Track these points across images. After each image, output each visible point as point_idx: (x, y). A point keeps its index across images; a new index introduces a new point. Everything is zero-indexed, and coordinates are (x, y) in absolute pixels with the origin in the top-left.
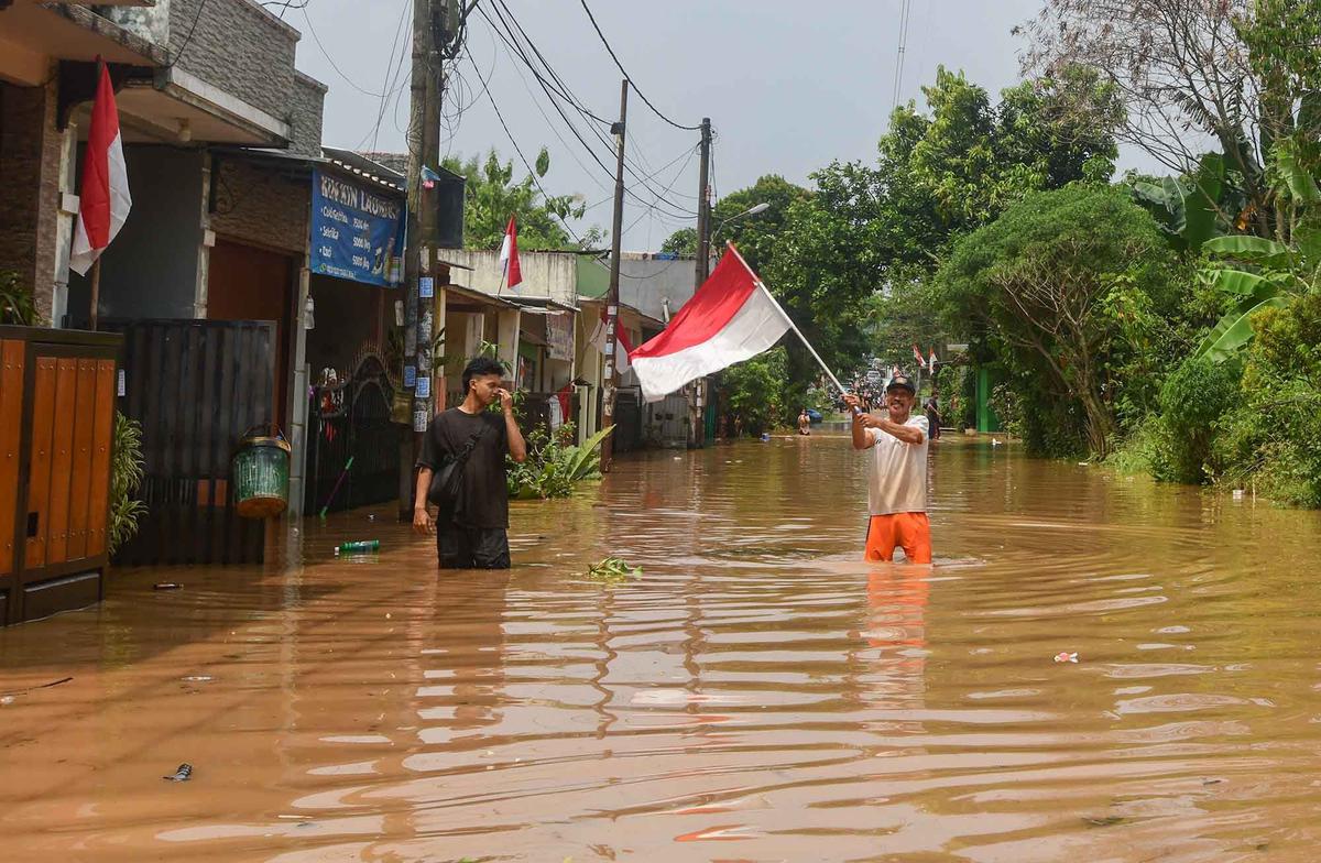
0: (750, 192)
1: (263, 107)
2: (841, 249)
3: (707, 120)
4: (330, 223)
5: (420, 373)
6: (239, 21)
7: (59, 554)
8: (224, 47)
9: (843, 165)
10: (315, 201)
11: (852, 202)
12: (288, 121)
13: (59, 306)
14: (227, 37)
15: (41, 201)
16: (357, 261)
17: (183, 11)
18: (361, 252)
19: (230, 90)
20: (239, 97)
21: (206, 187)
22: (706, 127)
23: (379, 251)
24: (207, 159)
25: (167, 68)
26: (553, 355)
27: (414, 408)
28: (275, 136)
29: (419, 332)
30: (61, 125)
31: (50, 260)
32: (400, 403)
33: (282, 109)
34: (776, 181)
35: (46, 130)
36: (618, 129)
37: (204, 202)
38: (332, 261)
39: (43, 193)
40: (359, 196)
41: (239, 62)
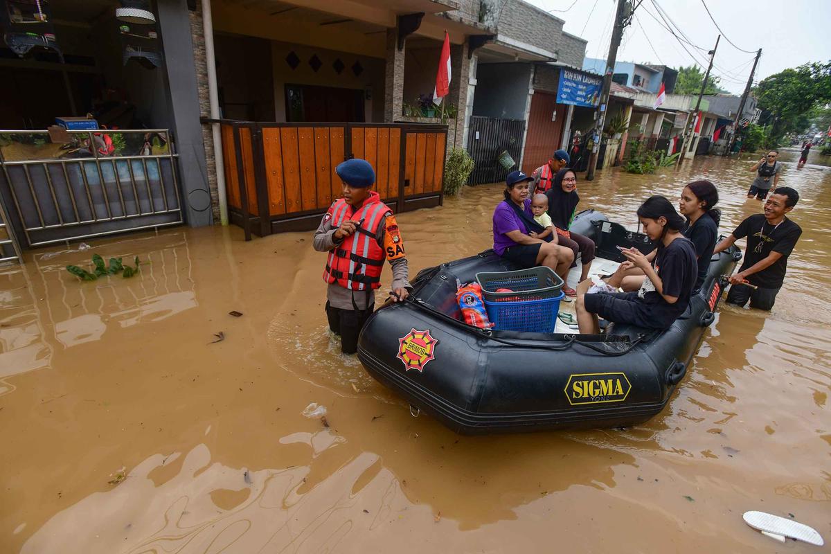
0: (779, 74)
1: (545, 48)
2: (800, 94)
3: (761, 49)
4: (567, 87)
5: (596, 135)
6: (535, 17)
7: (420, 190)
8: (526, 27)
9: (812, 63)
10: (561, 78)
11: (812, 77)
12: (556, 53)
13: (469, 113)
14: (528, 24)
15: (461, 81)
16: (578, 99)
17: (506, 14)
18: (581, 96)
19: (529, 42)
20: (533, 45)
21: (532, 76)
22: (760, 51)
23: (590, 96)
24: (533, 67)
25: (496, 35)
26: (675, 126)
27: (593, 146)
28: (550, 58)
29: (599, 122)
30: (469, 58)
31: (465, 99)
32: (590, 144)
33: (554, 49)
34: (791, 70)
35: (463, 58)
36: (712, 53)
37: (531, 80)
38: (567, 99)
39: (462, 79)
40: (582, 77)
41: (533, 32)
